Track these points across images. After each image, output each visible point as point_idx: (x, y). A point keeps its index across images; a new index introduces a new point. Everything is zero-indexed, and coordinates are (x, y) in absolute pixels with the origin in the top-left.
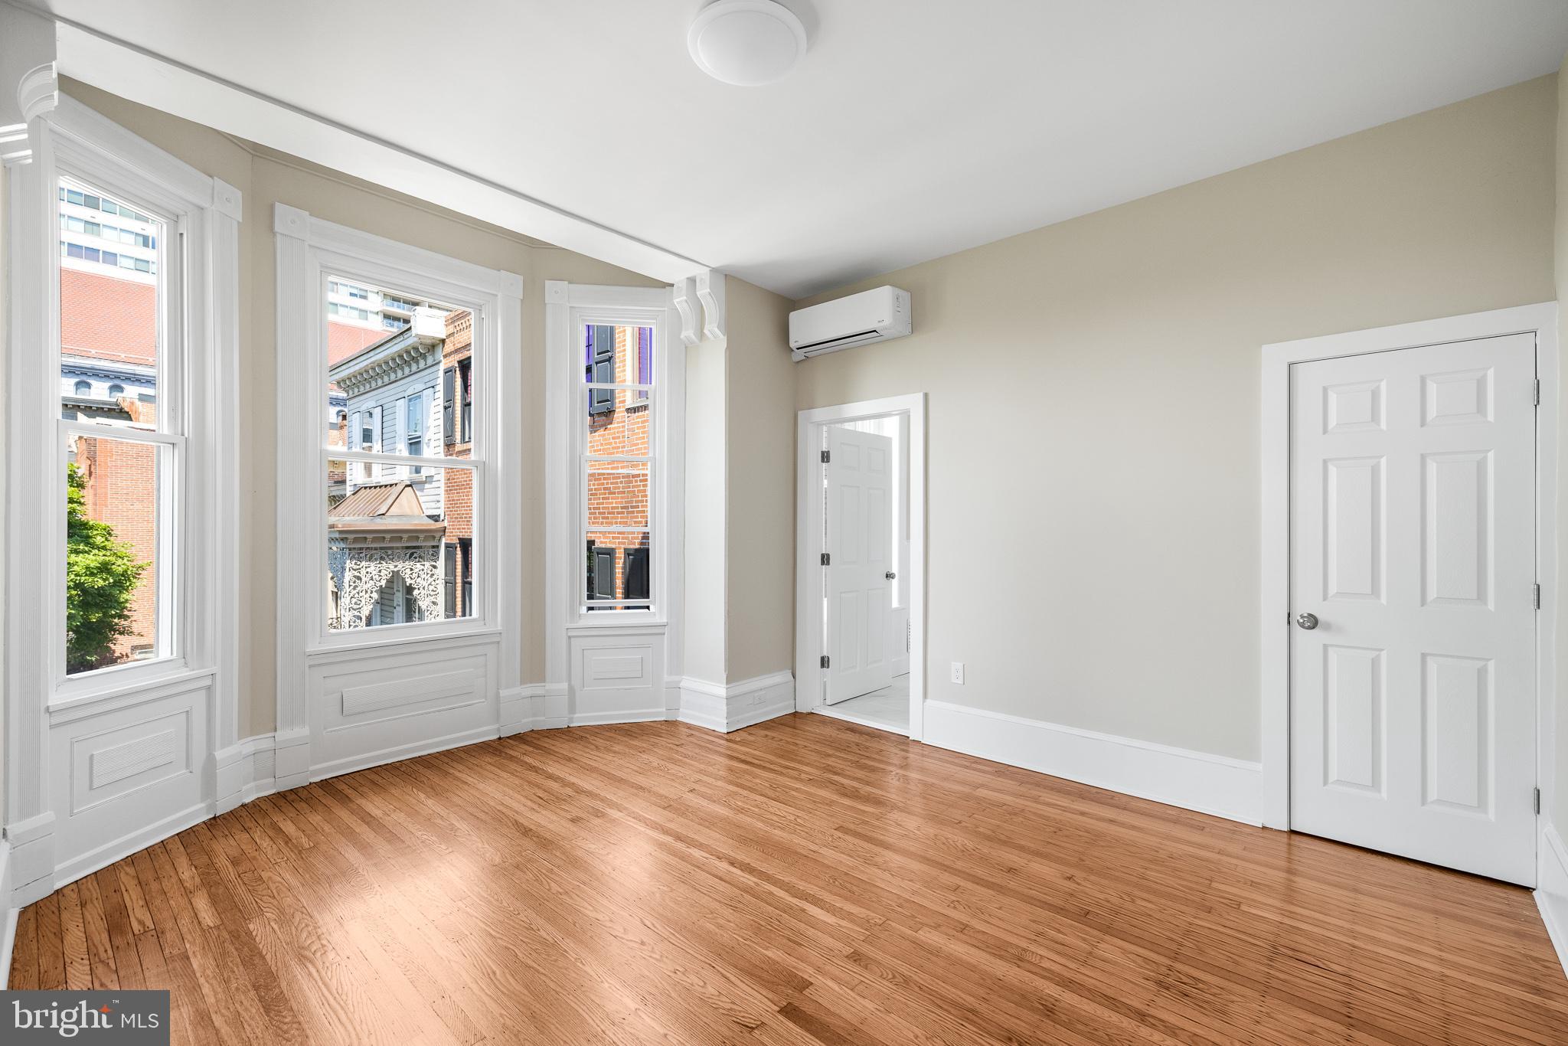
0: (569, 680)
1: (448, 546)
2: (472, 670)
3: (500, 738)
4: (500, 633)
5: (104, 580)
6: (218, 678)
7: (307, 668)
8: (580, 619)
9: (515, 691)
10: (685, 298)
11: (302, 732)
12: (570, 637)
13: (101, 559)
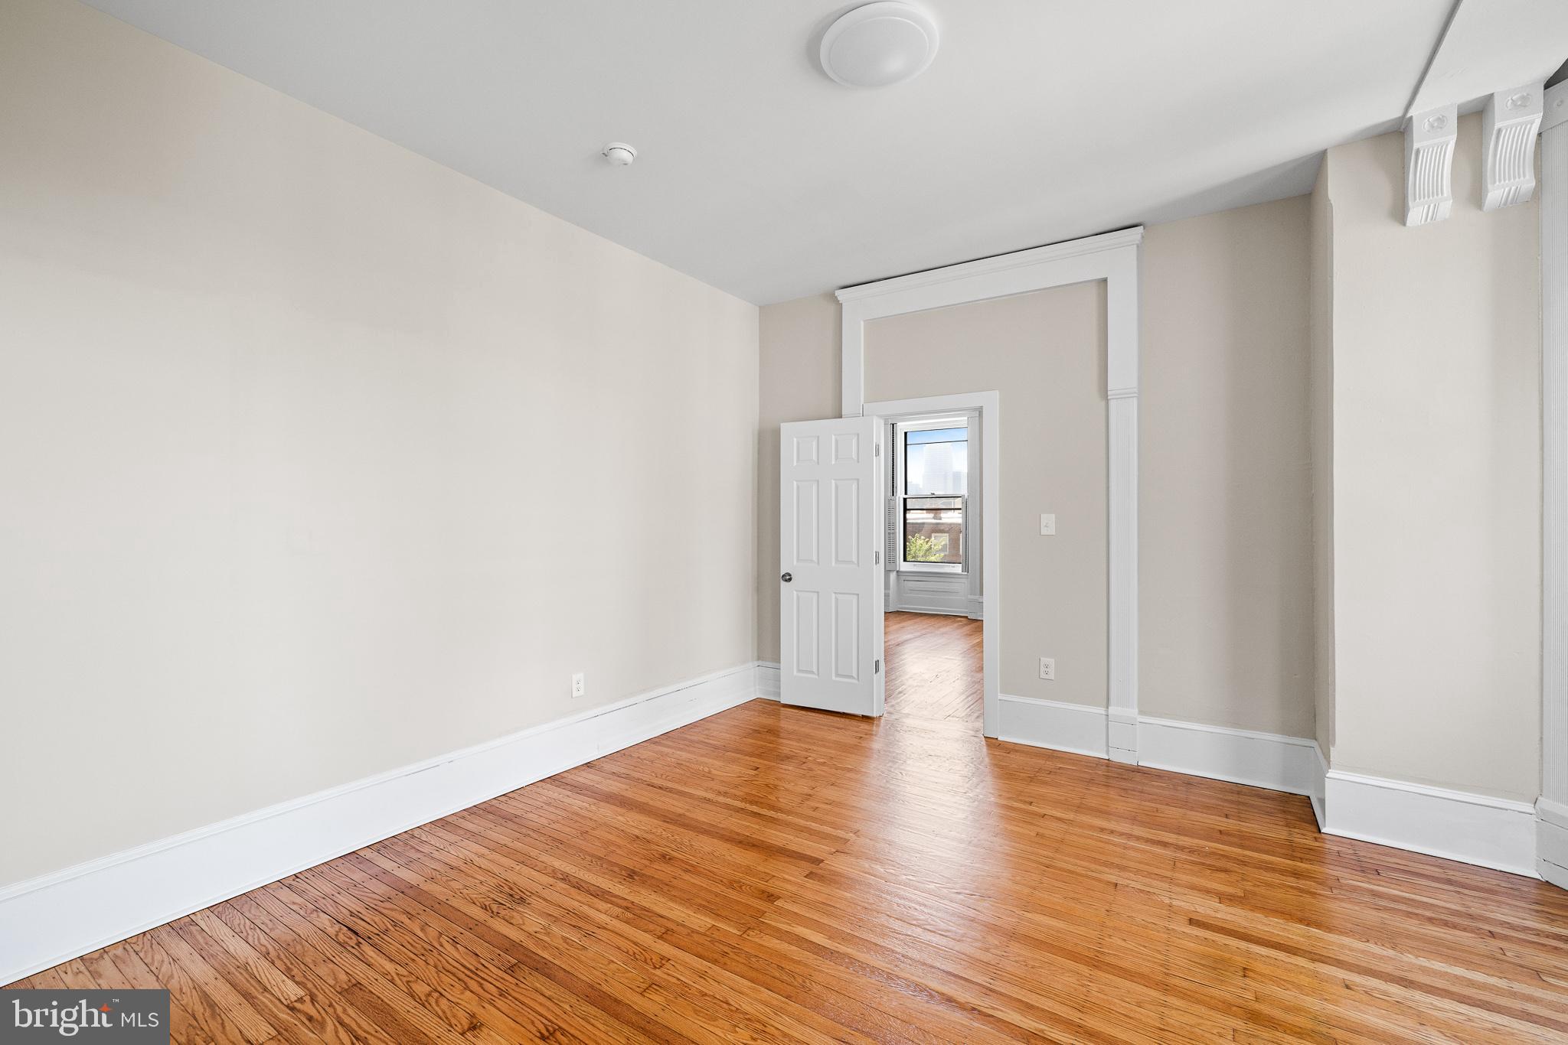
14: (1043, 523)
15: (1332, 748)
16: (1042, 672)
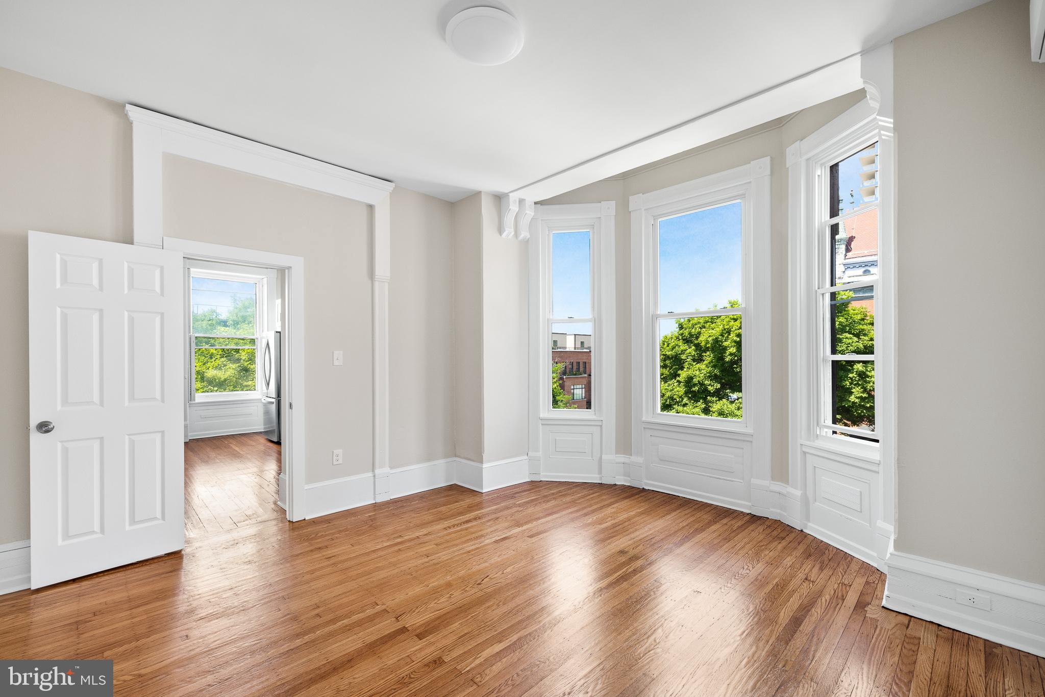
0: (805, 491)
2: (734, 456)
8: (817, 439)
9: (766, 483)
11: (640, 460)
12: (805, 453)
14: (335, 358)
15: (483, 455)
16: (334, 461)
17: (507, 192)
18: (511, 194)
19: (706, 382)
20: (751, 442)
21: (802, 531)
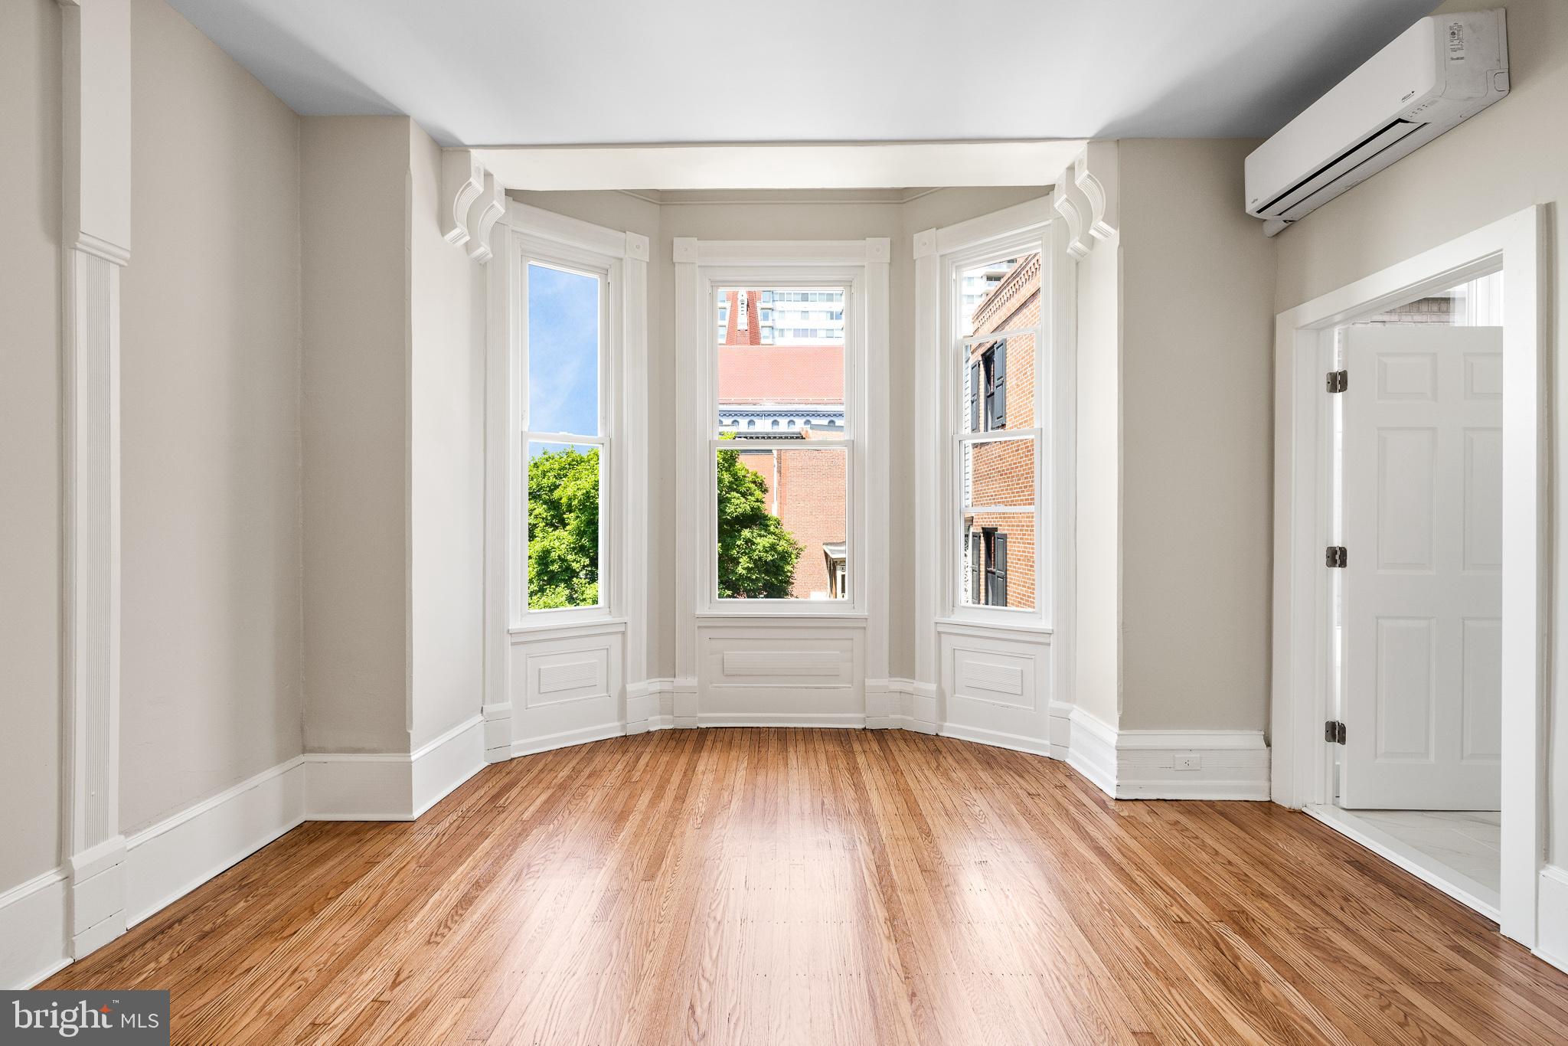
0: (939, 682)
1: (974, 536)
2: (838, 652)
3: (864, 729)
4: (866, 619)
5: (773, 556)
6: (629, 625)
7: (696, 628)
8: (953, 614)
9: (882, 682)
10: (1065, 196)
11: (691, 681)
12: (939, 633)
13: (771, 541)
15: (410, 732)
17: (467, 142)
18: (473, 152)
19: (569, 557)
20: (865, 628)
21: (937, 735)
